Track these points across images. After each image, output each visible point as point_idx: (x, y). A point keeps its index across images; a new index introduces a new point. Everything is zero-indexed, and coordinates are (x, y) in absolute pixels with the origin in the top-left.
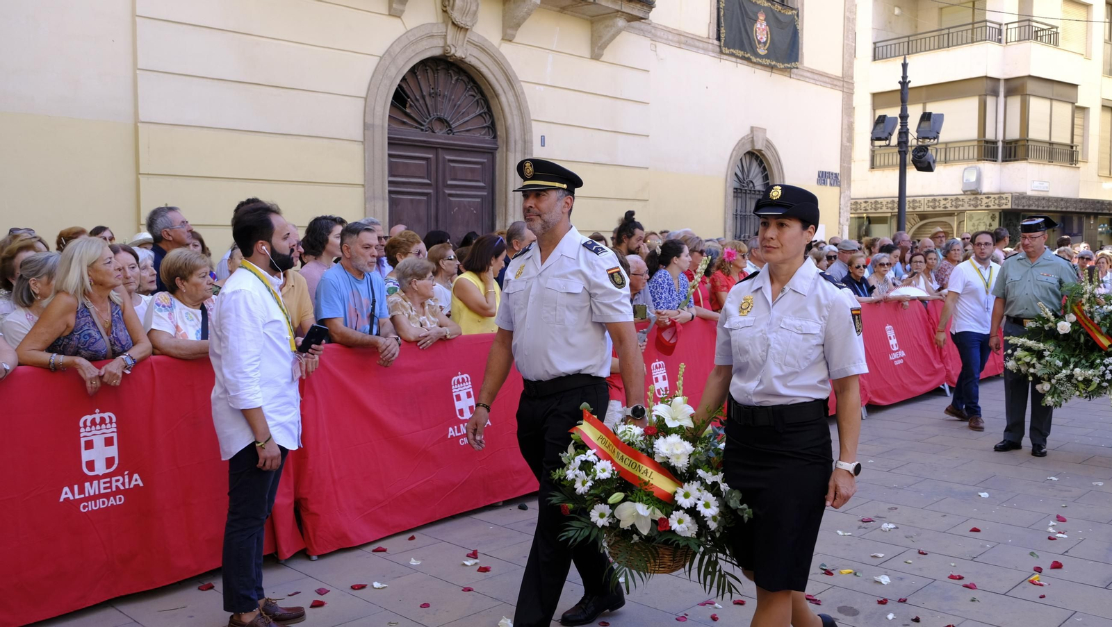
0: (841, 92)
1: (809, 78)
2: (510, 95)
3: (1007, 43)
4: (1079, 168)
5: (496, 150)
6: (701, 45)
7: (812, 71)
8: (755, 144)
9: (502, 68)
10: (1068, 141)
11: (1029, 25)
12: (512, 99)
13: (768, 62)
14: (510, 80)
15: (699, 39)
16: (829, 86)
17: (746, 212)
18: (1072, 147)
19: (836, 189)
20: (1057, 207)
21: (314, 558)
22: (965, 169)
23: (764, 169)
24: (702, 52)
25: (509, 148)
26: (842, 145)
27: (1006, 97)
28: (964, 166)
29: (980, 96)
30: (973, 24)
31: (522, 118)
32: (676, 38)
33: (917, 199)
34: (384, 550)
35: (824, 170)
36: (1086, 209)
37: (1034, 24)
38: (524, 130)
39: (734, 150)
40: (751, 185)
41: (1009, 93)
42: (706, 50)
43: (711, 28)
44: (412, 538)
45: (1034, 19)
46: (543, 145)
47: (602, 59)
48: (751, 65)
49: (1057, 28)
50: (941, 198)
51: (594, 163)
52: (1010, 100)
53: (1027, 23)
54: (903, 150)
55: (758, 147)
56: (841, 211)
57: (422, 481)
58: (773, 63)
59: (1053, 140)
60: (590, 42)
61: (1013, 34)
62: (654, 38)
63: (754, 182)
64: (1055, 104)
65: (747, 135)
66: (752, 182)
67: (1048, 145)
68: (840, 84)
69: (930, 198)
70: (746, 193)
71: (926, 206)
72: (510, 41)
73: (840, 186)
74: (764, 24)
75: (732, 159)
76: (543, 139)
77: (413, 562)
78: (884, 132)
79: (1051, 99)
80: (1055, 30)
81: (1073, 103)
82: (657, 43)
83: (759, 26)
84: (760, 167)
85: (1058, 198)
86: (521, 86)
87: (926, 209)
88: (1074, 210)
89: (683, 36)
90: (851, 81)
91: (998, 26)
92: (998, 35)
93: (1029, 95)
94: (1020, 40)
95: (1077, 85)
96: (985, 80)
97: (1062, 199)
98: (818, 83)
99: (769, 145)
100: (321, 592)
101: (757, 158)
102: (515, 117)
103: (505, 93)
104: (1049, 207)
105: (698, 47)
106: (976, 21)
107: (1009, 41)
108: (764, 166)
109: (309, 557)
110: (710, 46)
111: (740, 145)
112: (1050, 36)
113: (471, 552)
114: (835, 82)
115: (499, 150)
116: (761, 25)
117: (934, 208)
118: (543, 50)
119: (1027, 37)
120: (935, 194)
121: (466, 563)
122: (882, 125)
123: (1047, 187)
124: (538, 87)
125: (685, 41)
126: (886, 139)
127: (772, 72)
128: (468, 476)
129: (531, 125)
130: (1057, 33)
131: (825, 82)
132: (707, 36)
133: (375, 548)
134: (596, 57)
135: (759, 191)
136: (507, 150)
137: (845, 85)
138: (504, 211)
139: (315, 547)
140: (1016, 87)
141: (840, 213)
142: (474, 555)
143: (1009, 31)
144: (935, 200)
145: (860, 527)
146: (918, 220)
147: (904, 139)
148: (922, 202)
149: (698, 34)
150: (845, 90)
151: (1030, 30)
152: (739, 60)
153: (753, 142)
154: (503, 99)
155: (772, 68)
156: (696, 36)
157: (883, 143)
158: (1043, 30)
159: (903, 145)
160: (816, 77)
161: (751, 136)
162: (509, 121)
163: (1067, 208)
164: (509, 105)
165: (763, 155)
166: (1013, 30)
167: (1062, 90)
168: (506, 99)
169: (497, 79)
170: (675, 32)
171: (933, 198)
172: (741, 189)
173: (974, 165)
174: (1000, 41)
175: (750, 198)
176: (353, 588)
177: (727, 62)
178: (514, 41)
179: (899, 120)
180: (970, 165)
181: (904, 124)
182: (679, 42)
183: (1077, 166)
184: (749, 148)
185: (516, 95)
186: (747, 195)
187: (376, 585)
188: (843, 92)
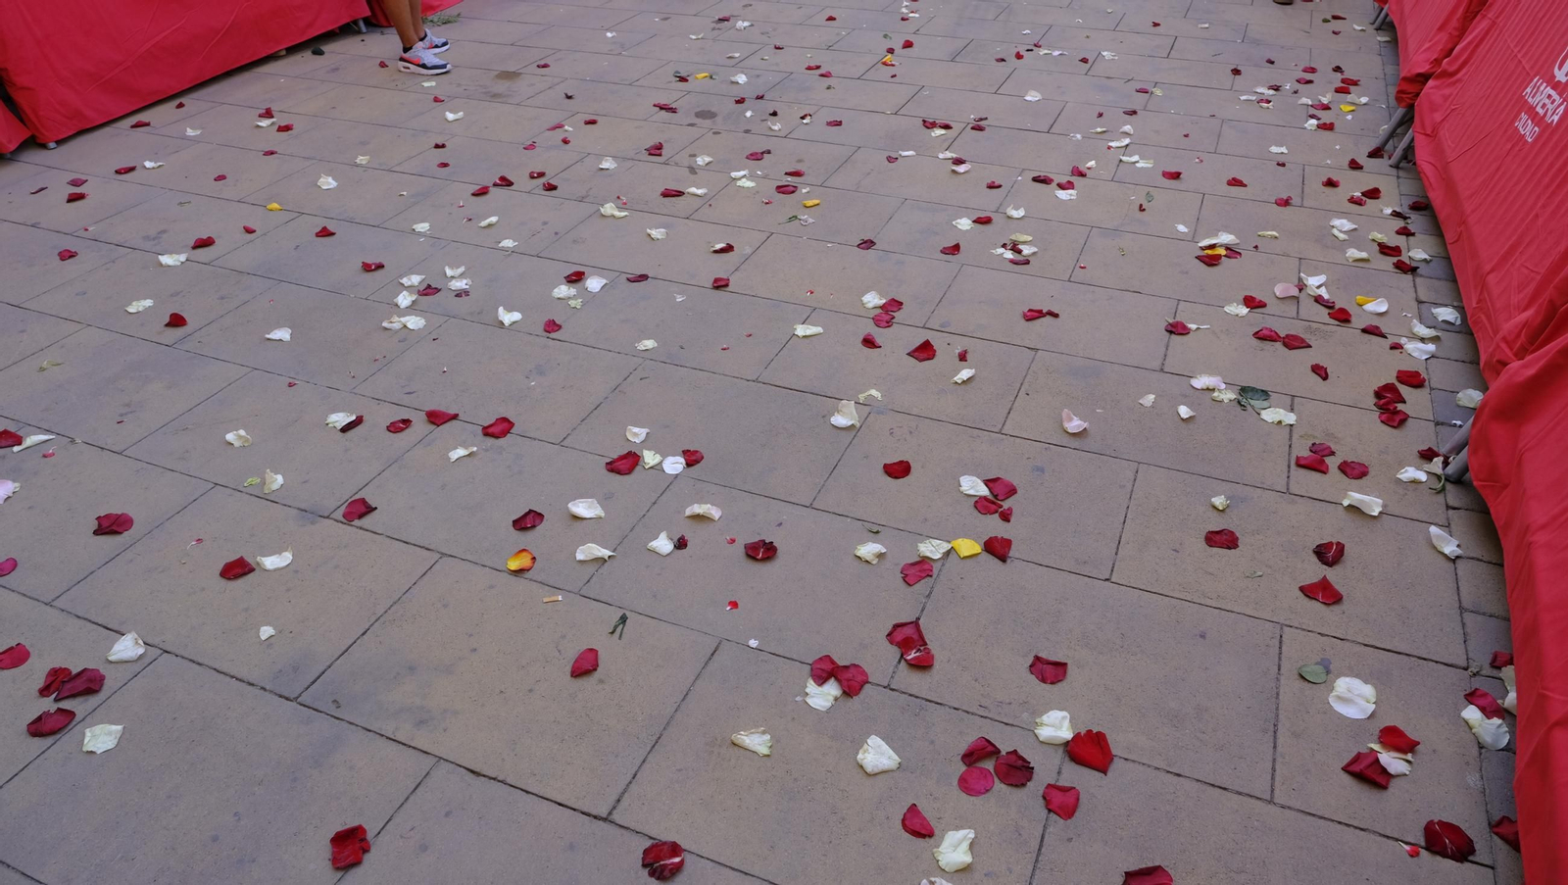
21: (52, 145)
34: (148, 124)
44: (181, 105)
57: (169, 31)
77: (190, 132)
100: (76, 183)
109: (44, 146)
113: (264, 111)
121: (260, 124)
128: (232, 18)
133: (134, 123)
139: (43, 131)
142: (268, 114)
145: (714, 29)
176: (118, 172)
187: (148, 164)
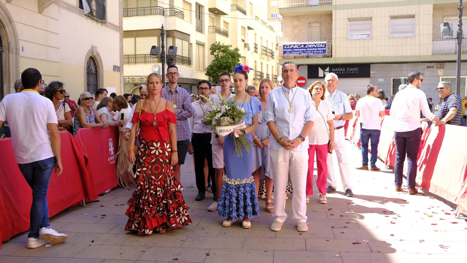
0: (119, 33)
1: (109, 26)
2: (10, 26)
3: (166, 16)
4: (191, 67)
5: (3, 52)
6: (74, 10)
7: (110, 24)
8: (94, 53)
9: (7, 15)
10: (187, 56)
11: (175, 10)
12: (11, 29)
13: (96, 18)
14: (10, 21)
15: (73, 7)
16: (116, 30)
17: (90, 82)
18: (189, 58)
19: (119, 73)
20: (186, 82)
22: (153, 66)
23: (95, 64)
24: (75, 12)
25: (10, 51)
26: (120, 55)
27: (167, 37)
28: (153, 64)
29: (158, 36)
30: (151, 7)
31: (15, 38)
32: (66, 6)
33: (135, 77)
35: (114, 65)
36: (194, 83)
37: (175, 9)
38: (16, 44)
39: (86, 55)
40: (91, 71)
41: (168, 36)
42: (76, 12)
43: (77, 3)
45: (174, 7)
46: (23, 51)
47: (43, 13)
48: (91, 19)
49: (183, 12)
50: (144, 77)
51: (41, 60)
52: (168, 39)
53: (173, 9)
54: (164, 59)
55: (95, 54)
56: (121, 82)
58: (97, 19)
59: (184, 55)
60: (38, 5)
61: (168, 13)
62: (59, 6)
63: (92, 69)
64: (183, 41)
65: (91, 49)
66: (91, 69)
67: (181, 57)
68: (119, 29)
69: (140, 77)
70: (89, 74)
71: (138, 81)
72: (9, 2)
73: (120, 72)
74: (95, 2)
75: (86, 59)
76: (23, 47)
78: (155, 52)
79: (182, 39)
80: (182, 13)
81: (189, 42)
82: (60, 8)
83: (93, 3)
84: (93, 63)
85: (186, 78)
86: (14, 23)
87: (138, 82)
88: (191, 83)
89: (68, 5)
90: (122, 28)
91: (163, 9)
92: (163, 13)
93: (175, 37)
94: (171, 16)
95: (189, 35)
96: (159, 30)
97: (187, 79)
98: (112, 28)
99: (98, 54)
101: (93, 59)
102: (12, 37)
103: (8, 26)
104: (183, 82)
105: (73, 11)
106: (152, 6)
107: (167, 15)
108: (95, 63)
110: (78, 11)
111: (89, 53)
112: (181, 15)
114: (117, 29)
115: (4, 52)
116: (94, 3)
117: (142, 81)
118: (21, 8)
119: (174, 15)
120: (142, 75)
122: (154, 50)
123: (182, 74)
124: (20, 24)
125: (69, 7)
126: (156, 55)
127: (97, 23)
129: (19, 41)
130: (183, 14)
131: (114, 28)
132: (76, 6)
134: (40, 12)
135: (94, 73)
136: (9, 52)
137: (120, 30)
138: (8, 80)
140: (170, 34)
141: (120, 83)
143: (167, 11)
144: (142, 78)
146: (133, 86)
147: (163, 56)
148: (137, 79)
149: (73, 5)
150: (121, 32)
151: (175, 12)
152: (87, 17)
153: (92, 52)
154: (7, 29)
155: (97, 21)
156: (73, 6)
157: (155, 56)
158: (178, 12)
159: (163, 57)
160: (111, 26)
161: (92, 50)
162: (10, 39)
163: (189, 82)
164: (10, 32)
165: (95, 58)
166: (169, 11)
167: (185, 36)
168: (8, 29)
169: (4, 20)
170: (66, 3)
171: (141, 77)
172: (88, 72)
173: (157, 64)
174: (164, 15)
175: (91, 76)
177: (83, 18)
178: (11, 3)
179: (161, 48)
180: (155, 64)
181: (163, 50)
182: (67, 8)
183: (191, 66)
184: (91, 55)
185: (12, 28)
186: (91, 75)
188: (120, 33)
